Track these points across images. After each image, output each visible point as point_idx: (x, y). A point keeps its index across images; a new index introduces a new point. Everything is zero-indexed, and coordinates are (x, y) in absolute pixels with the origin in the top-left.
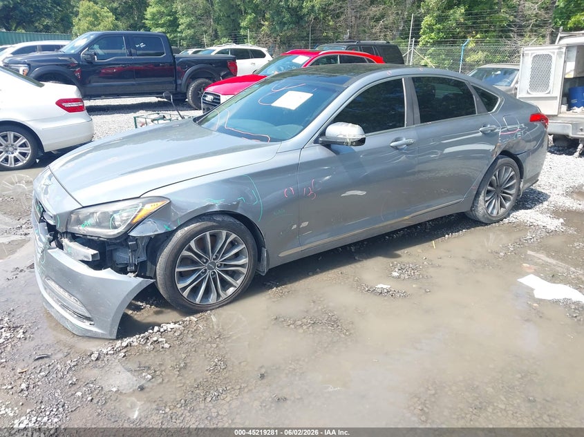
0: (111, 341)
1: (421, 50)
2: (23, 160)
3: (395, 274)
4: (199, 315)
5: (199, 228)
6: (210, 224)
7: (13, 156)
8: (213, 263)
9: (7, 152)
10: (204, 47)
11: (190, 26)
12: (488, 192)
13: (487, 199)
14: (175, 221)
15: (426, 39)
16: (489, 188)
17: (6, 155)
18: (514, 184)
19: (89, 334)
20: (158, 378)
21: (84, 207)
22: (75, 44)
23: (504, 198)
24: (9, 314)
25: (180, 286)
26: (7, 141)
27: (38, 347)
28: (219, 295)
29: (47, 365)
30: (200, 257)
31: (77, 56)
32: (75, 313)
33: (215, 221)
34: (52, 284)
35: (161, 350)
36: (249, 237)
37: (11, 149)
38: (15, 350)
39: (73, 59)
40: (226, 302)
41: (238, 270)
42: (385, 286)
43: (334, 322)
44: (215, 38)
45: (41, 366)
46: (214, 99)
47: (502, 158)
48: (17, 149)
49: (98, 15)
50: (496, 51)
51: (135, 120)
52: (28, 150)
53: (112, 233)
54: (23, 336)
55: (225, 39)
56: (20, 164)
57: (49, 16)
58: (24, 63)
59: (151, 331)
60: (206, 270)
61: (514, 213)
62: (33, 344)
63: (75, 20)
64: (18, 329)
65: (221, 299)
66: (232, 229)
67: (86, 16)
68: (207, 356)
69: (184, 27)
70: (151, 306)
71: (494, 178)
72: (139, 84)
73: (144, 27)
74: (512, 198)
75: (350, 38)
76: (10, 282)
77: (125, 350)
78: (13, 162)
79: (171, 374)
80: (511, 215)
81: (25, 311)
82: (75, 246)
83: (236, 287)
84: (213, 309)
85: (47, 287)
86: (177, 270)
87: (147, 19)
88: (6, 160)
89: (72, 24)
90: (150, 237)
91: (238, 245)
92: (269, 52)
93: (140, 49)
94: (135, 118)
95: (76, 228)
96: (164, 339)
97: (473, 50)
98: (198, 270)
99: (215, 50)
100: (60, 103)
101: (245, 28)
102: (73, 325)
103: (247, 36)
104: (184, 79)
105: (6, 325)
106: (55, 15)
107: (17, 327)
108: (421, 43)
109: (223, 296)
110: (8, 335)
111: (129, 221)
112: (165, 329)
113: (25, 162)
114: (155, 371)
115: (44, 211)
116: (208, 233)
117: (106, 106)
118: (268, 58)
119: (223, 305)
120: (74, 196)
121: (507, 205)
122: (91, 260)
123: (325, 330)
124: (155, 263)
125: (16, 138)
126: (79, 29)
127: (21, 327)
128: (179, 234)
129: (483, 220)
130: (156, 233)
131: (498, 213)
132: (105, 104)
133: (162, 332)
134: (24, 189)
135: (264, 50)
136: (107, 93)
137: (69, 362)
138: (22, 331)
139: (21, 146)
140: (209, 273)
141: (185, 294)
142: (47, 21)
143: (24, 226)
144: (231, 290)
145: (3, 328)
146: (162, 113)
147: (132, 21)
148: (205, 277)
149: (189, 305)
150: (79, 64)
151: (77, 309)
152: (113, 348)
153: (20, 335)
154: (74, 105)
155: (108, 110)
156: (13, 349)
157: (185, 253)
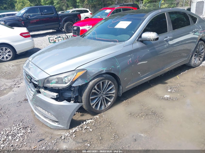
0: (67, 130)
1: (144, 5)
2: (9, 58)
3: (169, 90)
4: (99, 115)
5: (98, 80)
6: (102, 78)
7: (5, 56)
8: (103, 94)
9: (3, 55)
10: (64, 11)
11: (58, 3)
12: (195, 55)
13: (195, 58)
14: (89, 78)
15: (146, 1)
16: (196, 53)
17: (3, 56)
18: (203, 51)
19: (58, 128)
20: (92, 145)
21: (51, 76)
22: (20, 12)
23: (200, 57)
24: (22, 122)
25: (92, 104)
26: (3, 51)
27: (38, 136)
28: (105, 106)
29: (44, 144)
30: (98, 91)
31: (22, 16)
32: (50, 120)
33: (103, 77)
34: (39, 108)
35: (89, 132)
36: (115, 82)
37: (4, 54)
38: (29, 138)
39: (21, 18)
40: (108, 109)
41: (111, 95)
42: (168, 96)
43: (154, 113)
44: (68, 7)
45: (42, 144)
46: (77, 28)
47: (200, 41)
48: (7, 54)
49: (24, 2)
50: (172, 4)
51: (49, 39)
52: (11, 54)
53: (64, 86)
54: (30, 131)
55: (71, 7)
56: (9, 59)
57: (6, 4)
58: (3, 21)
59: (82, 124)
60: (100, 97)
61: (203, 62)
62: (35, 134)
63: (16, 5)
64: (27, 128)
65: (106, 107)
66: (109, 79)
67: (20, 3)
68: (109, 133)
69: (56, 4)
70: (78, 112)
71: (197, 49)
72: (46, 25)
73: (41, 5)
74: (203, 57)
75: (118, 3)
76: (18, 107)
77: (74, 134)
78: (6, 59)
79: (97, 143)
80: (202, 63)
81: (28, 120)
82: (47, 92)
83: (111, 102)
84: (104, 112)
85: (36, 109)
86: (91, 98)
87: (42, 2)
88: (3, 58)
89: (15, 6)
90: (80, 86)
91: (112, 85)
92: (90, 10)
93: (45, 12)
94: (49, 38)
95: (48, 85)
96: (89, 127)
97: (163, 4)
98: (98, 97)
99: (70, 11)
100: (21, 34)
101: (78, 3)
102: (51, 124)
103: (79, 5)
104: (62, 22)
105: (22, 127)
106: (8, 3)
107: (27, 127)
108: (144, 3)
109: (107, 106)
110: (24, 131)
111: (71, 80)
112: (88, 122)
113: (10, 58)
114: (90, 142)
115: (31, 78)
116: (101, 82)
117: (34, 34)
118: (90, 12)
119: (107, 110)
120: (45, 71)
121: (201, 59)
122: (56, 97)
123: (152, 117)
124: (81, 96)
125: (6, 49)
126: (18, 8)
127: (28, 127)
128: (91, 83)
129: (193, 66)
130: (82, 84)
131: (198, 63)
132: (33, 34)
133: (87, 124)
134: (11, 68)
135: (88, 10)
136: (34, 30)
137: (53, 141)
138: (29, 129)
139: (8, 52)
140: (101, 98)
141: (94, 107)
142: (5, 6)
143: (17, 84)
144: (109, 103)
145: (21, 128)
146: (59, 35)
147: (36, 3)
148: (100, 100)
149: (95, 111)
150: (23, 20)
151: (52, 118)
152: (69, 133)
153: (29, 131)
154: (27, 35)
155: (35, 36)
156: (28, 138)
157: (93, 91)
